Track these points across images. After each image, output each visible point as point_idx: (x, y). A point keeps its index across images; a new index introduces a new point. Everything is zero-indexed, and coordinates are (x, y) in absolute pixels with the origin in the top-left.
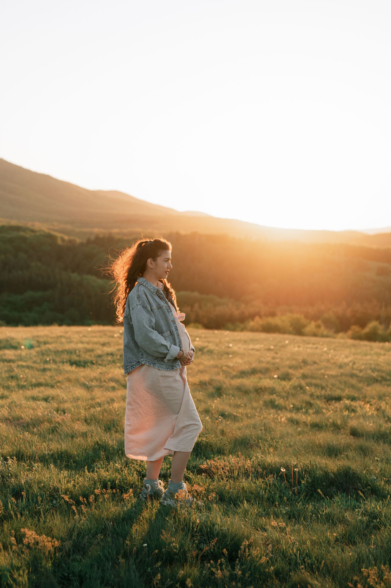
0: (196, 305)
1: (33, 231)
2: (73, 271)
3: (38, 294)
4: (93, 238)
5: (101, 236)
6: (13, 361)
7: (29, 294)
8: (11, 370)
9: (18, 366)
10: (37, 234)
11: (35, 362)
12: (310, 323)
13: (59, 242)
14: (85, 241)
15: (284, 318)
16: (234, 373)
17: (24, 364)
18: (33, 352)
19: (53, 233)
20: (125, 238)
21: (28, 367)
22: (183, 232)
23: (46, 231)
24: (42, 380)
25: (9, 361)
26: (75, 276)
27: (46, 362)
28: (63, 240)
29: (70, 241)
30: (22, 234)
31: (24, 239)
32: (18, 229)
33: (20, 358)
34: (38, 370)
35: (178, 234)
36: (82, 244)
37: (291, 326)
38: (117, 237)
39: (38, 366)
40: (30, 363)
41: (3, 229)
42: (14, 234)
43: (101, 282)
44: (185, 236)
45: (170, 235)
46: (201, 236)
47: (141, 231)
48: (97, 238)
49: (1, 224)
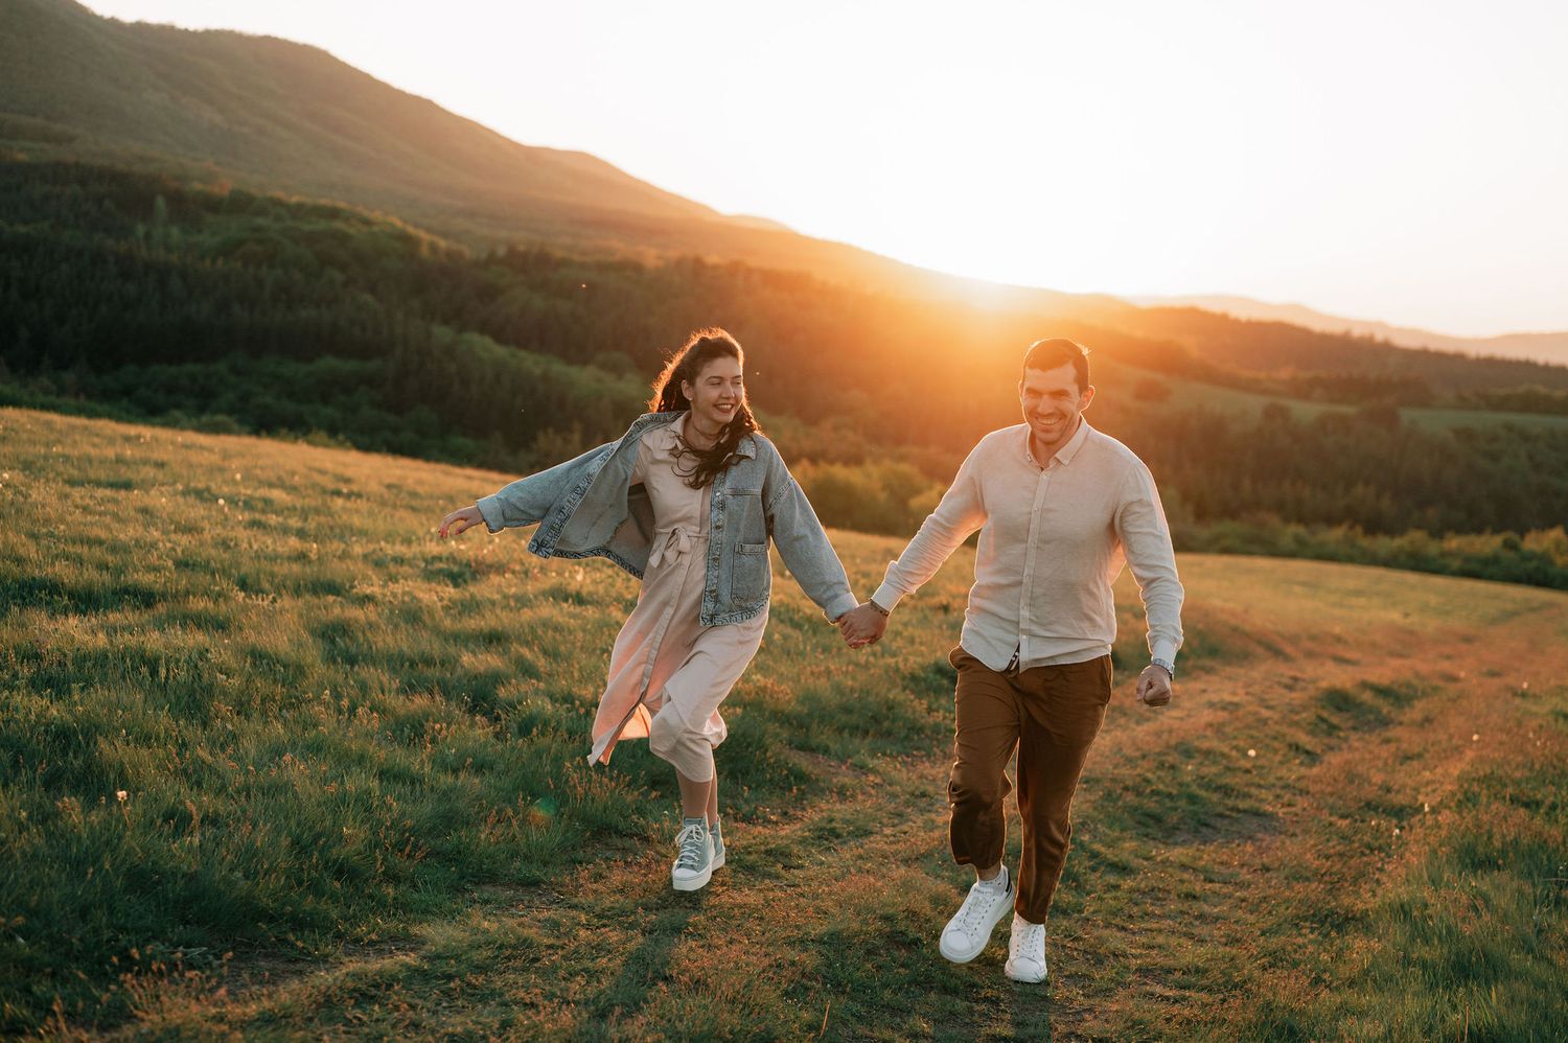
1: (367, 222)
2: (446, 322)
3: (350, 366)
4: (501, 251)
5: (521, 248)
7: (328, 363)
10: (375, 229)
12: (931, 488)
13: (425, 251)
14: (484, 255)
15: (875, 471)
19: (410, 230)
20: (576, 257)
22: (712, 259)
23: (399, 224)
26: (442, 333)
28: (434, 248)
29: (449, 254)
30: (339, 225)
31: (343, 239)
32: (334, 213)
35: (698, 261)
36: (476, 263)
37: (884, 488)
38: (559, 254)
41: (298, 211)
42: (322, 225)
43: (501, 351)
44: (715, 267)
45: (679, 263)
46: (750, 271)
47: (620, 247)
48: (512, 252)
49: (294, 199)
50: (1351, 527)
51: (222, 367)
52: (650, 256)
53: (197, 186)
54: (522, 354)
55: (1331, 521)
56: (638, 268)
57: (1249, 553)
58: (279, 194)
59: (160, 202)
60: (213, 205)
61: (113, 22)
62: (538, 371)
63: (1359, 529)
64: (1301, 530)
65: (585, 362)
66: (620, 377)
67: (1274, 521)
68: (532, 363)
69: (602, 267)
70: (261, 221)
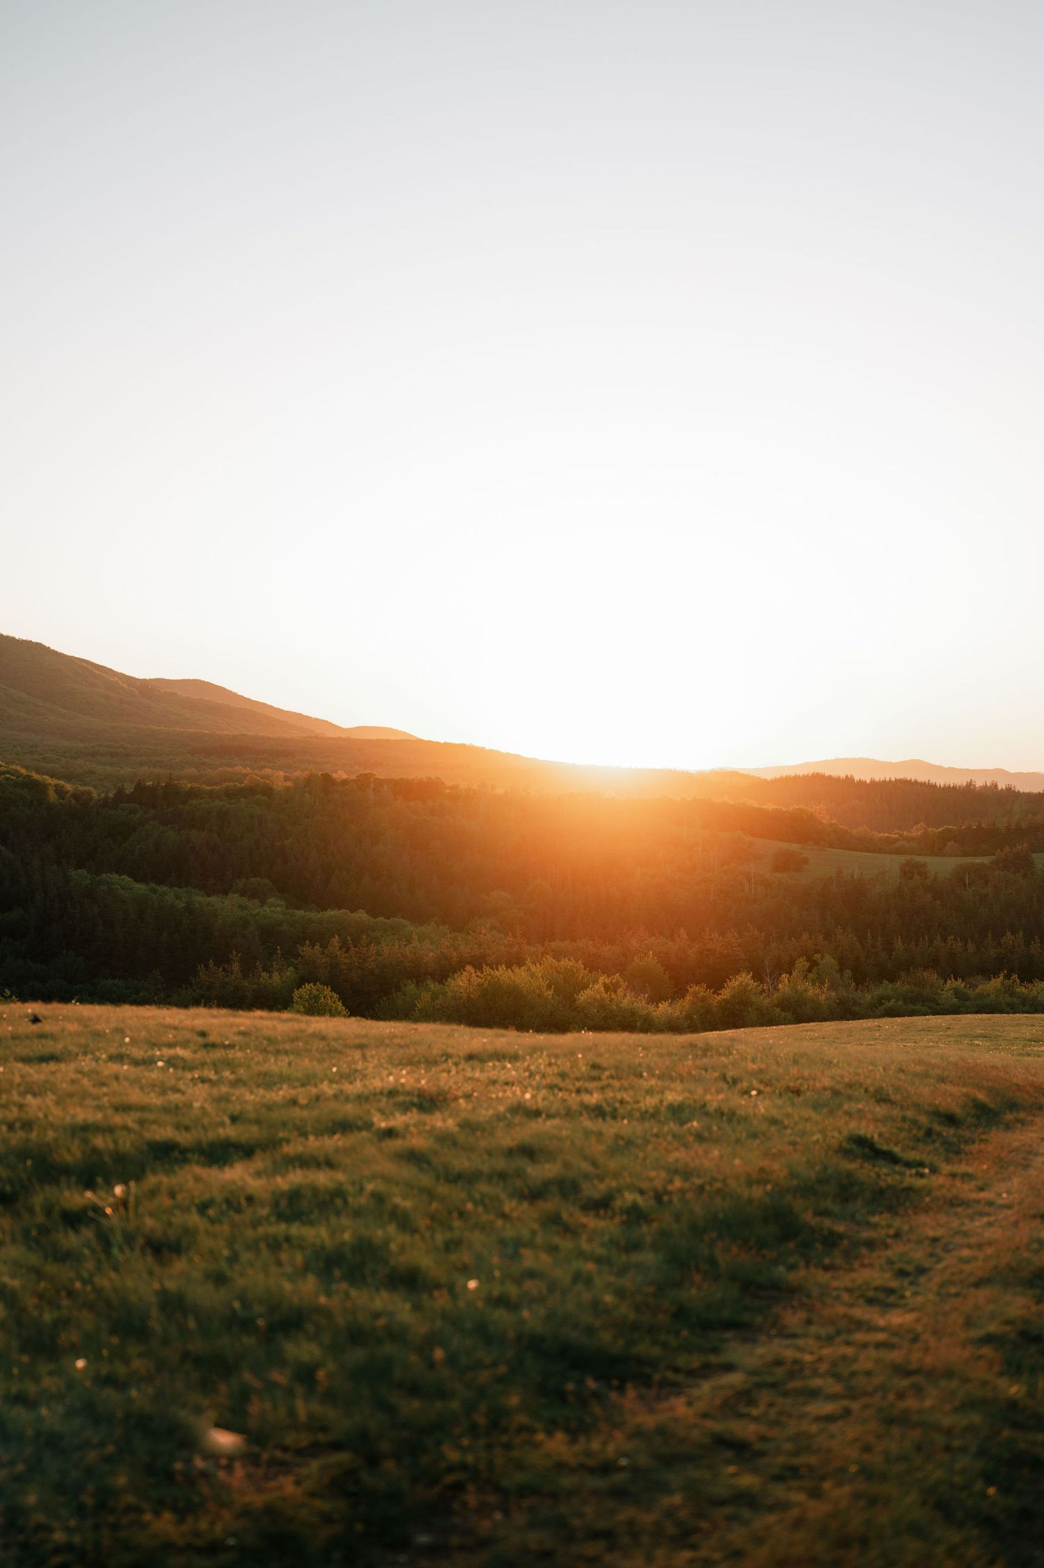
0: (336, 941)
2: (80, 866)
4: (129, 789)
5: (149, 783)
12: (595, 981)
13: (52, 796)
14: (111, 795)
15: (537, 970)
19: (36, 776)
20: (205, 787)
22: (341, 775)
23: (23, 771)
26: (80, 876)
28: (60, 792)
29: (76, 796)
35: (327, 778)
36: (105, 803)
37: (549, 987)
38: (188, 785)
43: (140, 888)
44: (345, 782)
45: (309, 781)
46: (380, 783)
47: (247, 772)
48: (140, 788)
50: (1008, 977)
52: (279, 778)
54: (164, 888)
55: (987, 972)
56: (268, 791)
57: (912, 1013)
62: (181, 905)
63: (1015, 976)
64: (959, 984)
65: (226, 893)
66: (263, 903)
67: (932, 977)
68: (172, 897)
69: (230, 794)
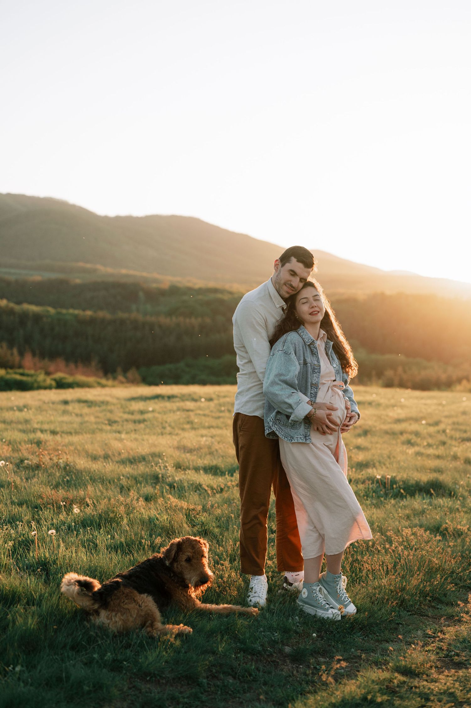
0: (400, 369)
1: (231, 293)
6: (192, 411)
8: (189, 417)
9: (196, 414)
11: (212, 411)
16: (389, 421)
17: (201, 412)
18: (212, 404)
21: (204, 415)
22: (388, 292)
24: (214, 424)
25: (188, 411)
27: (221, 411)
30: (220, 296)
31: (222, 302)
32: (215, 291)
33: (200, 408)
34: (213, 417)
35: (383, 294)
39: (214, 414)
40: (207, 412)
41: (200, 291)
42: (212, 296)
44: (391, 296)
45: (374, 296)
46: (407, 296)
47: (344, 292)
49: (197, 287)
51: (182, 365)
52: (362, 294)
53: (154, 285)
56: (355, 301)
58: (190, 285)
59: (141, 294)
60: (162, 293)
61: (106, 218)
70: (185, 298)
